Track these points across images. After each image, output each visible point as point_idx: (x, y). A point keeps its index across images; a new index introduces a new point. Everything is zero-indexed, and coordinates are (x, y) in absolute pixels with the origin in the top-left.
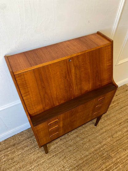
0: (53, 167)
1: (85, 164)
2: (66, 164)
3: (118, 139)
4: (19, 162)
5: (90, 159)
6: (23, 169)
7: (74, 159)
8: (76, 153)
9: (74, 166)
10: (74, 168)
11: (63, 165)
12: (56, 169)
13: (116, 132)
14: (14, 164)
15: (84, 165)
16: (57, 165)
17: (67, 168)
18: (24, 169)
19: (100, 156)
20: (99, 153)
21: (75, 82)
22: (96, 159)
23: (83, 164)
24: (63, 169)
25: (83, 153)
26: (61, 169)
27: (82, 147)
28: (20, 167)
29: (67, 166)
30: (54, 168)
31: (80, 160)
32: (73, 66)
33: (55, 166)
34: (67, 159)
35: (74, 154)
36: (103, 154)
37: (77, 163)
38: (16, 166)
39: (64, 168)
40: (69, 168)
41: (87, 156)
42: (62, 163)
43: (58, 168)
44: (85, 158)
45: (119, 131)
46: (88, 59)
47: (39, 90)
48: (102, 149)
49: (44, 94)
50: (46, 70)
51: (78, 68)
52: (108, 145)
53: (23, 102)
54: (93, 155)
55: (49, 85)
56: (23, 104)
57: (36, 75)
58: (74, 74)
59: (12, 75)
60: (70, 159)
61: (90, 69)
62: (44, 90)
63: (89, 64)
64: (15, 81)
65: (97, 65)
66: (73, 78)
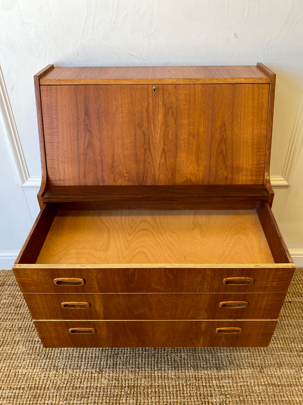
0: (80, 360)
1: (152, 392)
2: (109, 368)
3: (274, 381)
4: (24, 318)
5: (171, 389)
6: (23, 332)
7: (132, 368)
8: (145, 358)
9: (124, 382)
10: (122, 387)
11: (100, 368)
12: (82, 367)
13: (280, 365)
14: (15, 317)
15: (148, 394)
16: (90, 360)
17: (105, 379)
18: (25, 335)
19: (200, 395)
20: (201, 388)
21: (162, 147)
22: (184, 397)
23: (146, 390)
24: (96, 375)
25: (161, 367)
26: (92, 373)
27: (167, 355)
28: (21, 327)
29: (107, 374)
30: (80, 363)
31: (145, 378)
33: (83, 360)
34: (118, 359)
35: (140, 359)
36: (212, 396)
37: (134, 381)
38: (16, 321)
39: (99, 373)
40: (109, 381)
41: (168, 378)
42: (102, 362)
43: (87, 369)
44: (160, 381)
45: (291, 366)
46: (201, 101)
47: (79, 133)
48: (215, 384)
49: (86, 145)
50: (100, 94)
51: (173, 115)
52: (237, 382)
53: (43, 144)
54: (183, 385)
55: (99, 130)
56: (41, 149)
57: (79, 97)
58: (161, 125)
59: (36, 84)
60: (123, 365)
61: (204, 127)
62: (87, 136)
63: (202, 113)
64: (39, 96)
65: (225, 124)
66: (159, 133)
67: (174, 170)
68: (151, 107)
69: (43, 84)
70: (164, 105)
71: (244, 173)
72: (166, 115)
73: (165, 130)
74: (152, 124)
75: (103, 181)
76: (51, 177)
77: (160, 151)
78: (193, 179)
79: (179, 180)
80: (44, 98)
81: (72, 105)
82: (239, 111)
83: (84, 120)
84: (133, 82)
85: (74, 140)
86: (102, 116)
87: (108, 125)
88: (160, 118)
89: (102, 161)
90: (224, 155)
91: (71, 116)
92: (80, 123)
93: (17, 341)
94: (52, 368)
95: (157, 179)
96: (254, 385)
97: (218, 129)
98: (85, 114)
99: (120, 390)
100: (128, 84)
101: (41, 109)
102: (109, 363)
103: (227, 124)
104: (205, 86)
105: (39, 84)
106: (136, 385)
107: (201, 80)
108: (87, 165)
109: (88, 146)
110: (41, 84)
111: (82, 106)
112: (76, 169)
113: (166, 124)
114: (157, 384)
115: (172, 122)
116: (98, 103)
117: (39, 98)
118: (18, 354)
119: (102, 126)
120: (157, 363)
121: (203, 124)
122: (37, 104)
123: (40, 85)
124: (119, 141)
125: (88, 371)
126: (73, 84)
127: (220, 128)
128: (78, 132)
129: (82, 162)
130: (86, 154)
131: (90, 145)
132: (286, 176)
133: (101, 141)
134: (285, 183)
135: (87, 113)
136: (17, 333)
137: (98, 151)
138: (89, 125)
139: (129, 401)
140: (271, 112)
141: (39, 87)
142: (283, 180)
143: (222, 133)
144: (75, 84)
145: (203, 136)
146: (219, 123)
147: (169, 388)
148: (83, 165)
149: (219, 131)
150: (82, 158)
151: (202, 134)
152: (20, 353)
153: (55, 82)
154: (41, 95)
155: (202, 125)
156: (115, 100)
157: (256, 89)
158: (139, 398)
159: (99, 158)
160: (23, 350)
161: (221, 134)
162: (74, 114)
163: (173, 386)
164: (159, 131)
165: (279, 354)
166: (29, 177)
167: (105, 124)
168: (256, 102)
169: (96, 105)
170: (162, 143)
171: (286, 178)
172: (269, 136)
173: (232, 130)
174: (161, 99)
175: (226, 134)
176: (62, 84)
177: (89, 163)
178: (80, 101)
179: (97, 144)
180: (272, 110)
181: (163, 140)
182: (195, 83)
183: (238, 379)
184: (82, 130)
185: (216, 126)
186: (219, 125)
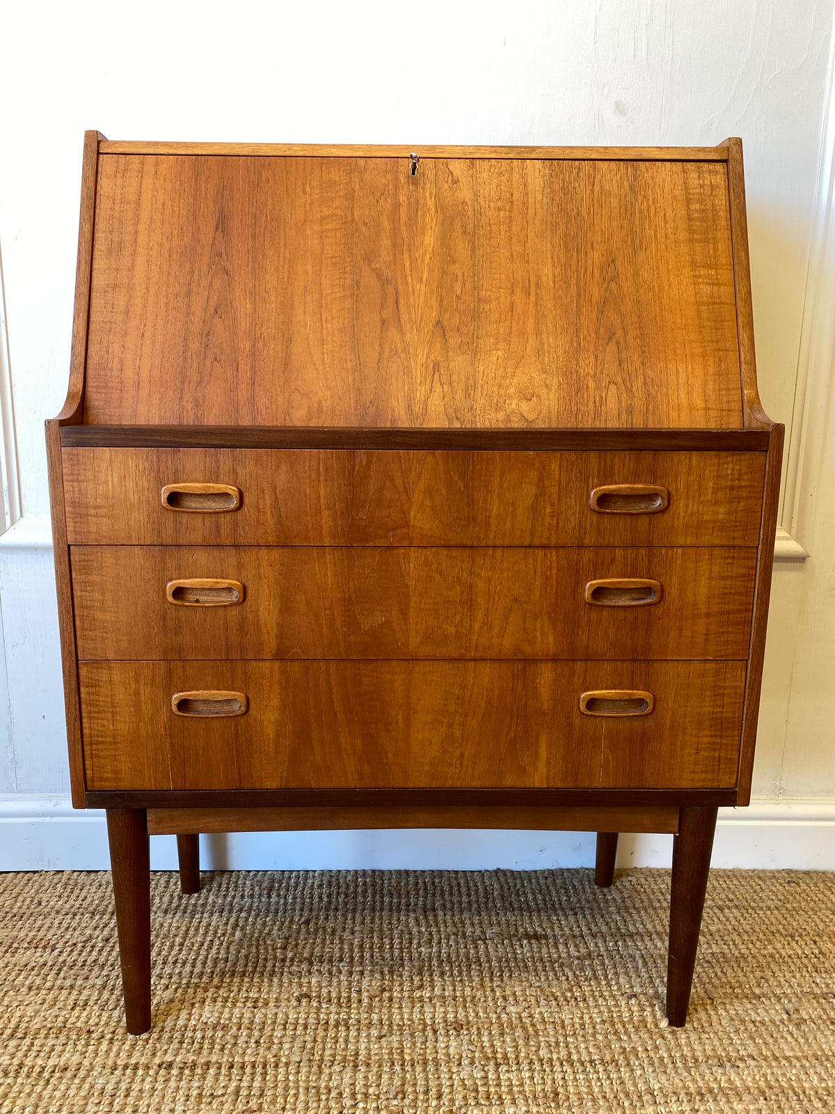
21: (433, 316)
32: (431, 203)
46: (542, 199)
47: (193, 276)
49: (211, 310)
50: (264, 179)
51: (465, 232)
53: (84, 302)
55: (254, 268)
56: (79, 316)
57: (203, 185)
58: (430, 259)
59: (89, 149)
61: (554, 265)
62: (217, 284)
63: (546, 230)
64: (92, 178)
65: (613, 261)
66: (424, 279)
68: (403, 212)
69: (109, 151)
70: (440, 207)
72: (445, 231)
73: (443, 272)
74: (406, 256)
75: (253, 414)
77: (429, 327)
78: (530, 411)
80: (105, 184)
81: (182, 205)
82: (649, 225)
83: (211, 243)
84: (356, 151)
85: (177, 295)
86: (264, 234)
87: (279, 256)
88: (429, 239)
89: (253, 354)
90: (618, 343)
91: (175, 232)
92: (199, 251)
95: (418, 408)
97: (597, 274)
98: (217, 229)
100: (341, 155)
101: (92, 211)
103: (619, 260)
104: (551, 165)
105: (98, 150)
107: (541, 150)
108: (208, 364)
109: (216, 311)
110: (101, 151)
111: (211, 206)
112: (174, 377)
113: (446, 254)
115: (462, 249)
116: (255, 200)
117: (92, 185)
119: (261, 258)
121: (552, 257)
122: (82, 199)
123: (99, 153)
124: (309, 298)
126: (190, 153)
127: (602, 269)
128: (192, 273)
129: (194, 357)
130: (208, 334)
131: (221, 309)
133: (255, 299)
135: (222, 225)
137: (244, 324)
138: (224, 255)
140: (741, 230)
141: (96, 156)
142: (787, 539)
143: (609, 283)
144: (196, 153)
145: (554, 287)
146: (596, 257)
148: (195, 365)
149: (600, 277)
150: (194, 345)
153: (141, 148)
154: (99, 178)
155: (550, 260)
156: (305, 193)
159: (246, 345)
161: (605, 285)
162: (185, 228)
164: (425, 275)
166: (21, 516)
167: (270, 253)
168: (695, 206)
169: (249, 205)
170: (435, 304)
171: (794, 531)
172: (744, 291)
173: (636, 274)
174: (431, 193)
175: (620, 287)
176: (162, 152)
177: (215, 359)
178: (206, 193)
179: (243, 306)
180: (743, 224)
181: (437, 297)
182: (525, 156)
184: (204, 269)
185: (590, 262)
186: (597, 262)
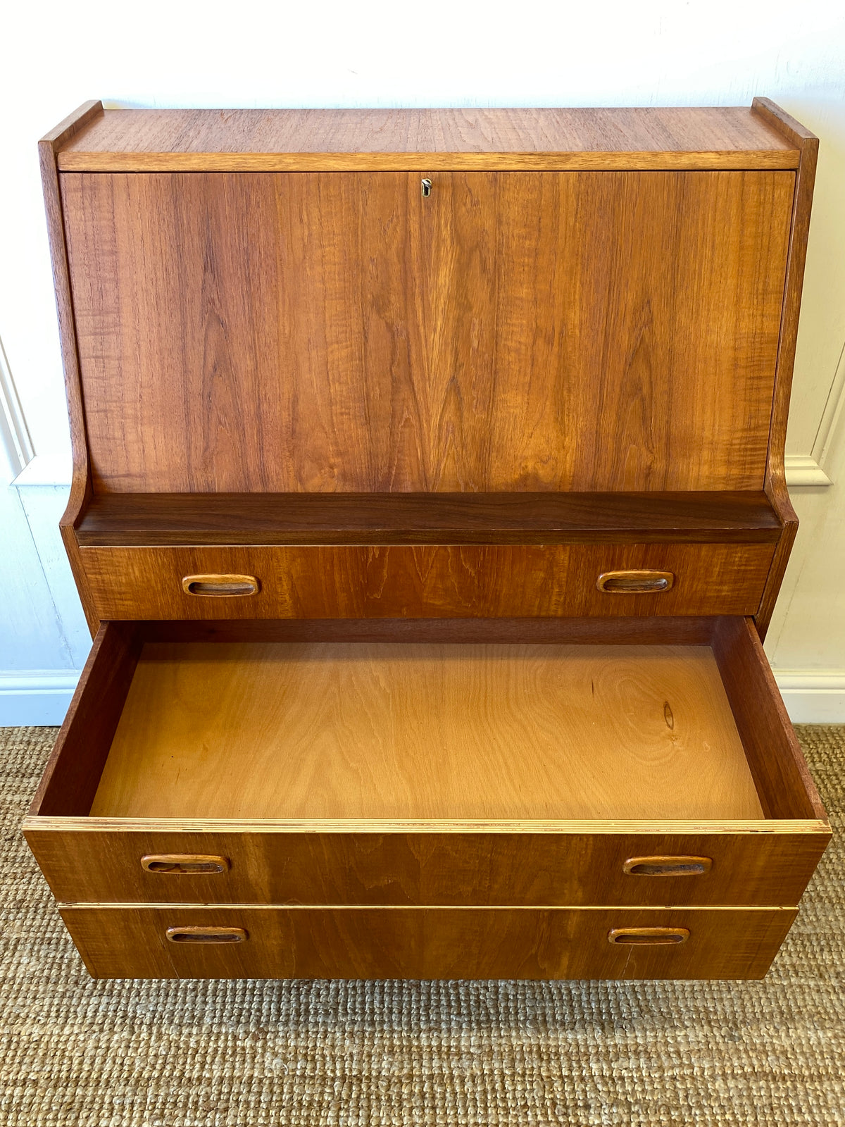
0: (199, 999)
1: (411, 1094)
2: (286, 1024)
3: (770, 1063)
5: (468, 1085)
6: (30, 915)
7: (354, 1022)
8: (391, 994)
9: (329, 1065)
10: (324, 1078)
11: (258, 1022)
12: (207, 1020)
13: (788, 1018)
15: (400, 1102)
16: (229, 999)
17: (275, 1055)
18: (37, 923)
19: (554, 1105)
20: (557, 1085)
21: (448, 372)
22: (506, 1109)
23: (394, 1089)
24: (248, 1043)
25: (438, 1022)
26: (235, 1038)
28: (23, 901)
29: (280, 1042)
30: (198, 1007)
31: (392, 1053)
32: (446, 233)
33: (209, 1000)
34: (312, 998)
35: (377, 996)
36: (587, 1107)
37: (360, 1061)
38: (8, 881)
39: (256, 1039)
40: (285, 1060)
41: (459, 1054)
42: (265, 1006)
43: (220, 1024)
44: (435, 1064)
45: (818, 1018)
46: (575, 225)
47: (185, 327)
48: (595, 1071)
49: (210, 368)
50: (253, 203)
51: (484, 270)
52: (661, 1068)
53: (73, 361)
54: (503, 1075)
55: (251, 318)
56: (69, 378)
57: (184, 212)
58: (445, 303)
59: (47, 168)
60: (327, 1014)
61: (581, 309)
62: (213, 336)
63: (577, 264)
64: (57, 208)
65: (649, 302)
66: (438, 329)
67: (485, 446)
68: (415, 244)
69: (70, 168)
70: (458, 238)
71: (706, 454)
72: (462, 269)
73: (459, 320)
74: (418, 301)
75: (264, 480)
76: (103, 466)
77: (444, 384)
78: (544, 473)
79: (502, 476)
80: (74, 216)
81: (163, 238)
82: (695, 256)
83: (200, 286)
84: (359, 164)
85: (171, 350)
86: (259, 274)
87: (277, 303)
88: (444, 278)
89: (259, 417)
90: (643, 400)
91: (159, 274)
92: (189, 296)
93: (12, 942)
94: (119, 1023)
95: (431, 472)
96: (713, 1077)
97: (629, 318)
98: (205, 269)
99: (320, 1089)
100: (341, 168)
101: (63, 250)
102: (284, 1007)
103: (655, 300)
104: (587, 178)
105: (57, 167)
106: (365, 1073)
107: (576, 159)
108: (213, 428)
109: (215, 370)
110: (61, 169)
111: (196, 239)
112: (179, 442)
113: (461, 299)
114: (426, 1072)
115: (480, 292)
116: (245, 232)
117: (58, 216)
118: (18, 981)
119: (258, 304)
120: (427, 1008)
121: (581, 299)
122: (50, 235)
123: (59, 172)
124: (314, 353)
125: (224, 1031)
126: (164, 169)
127: (634, 314)
128: (184, 324)
129: (197, 420)
130: (209, 396)
131: (221, 365)
132: (824, 455)
133: (256, 354)
134: (819, 476)
135: (211, 265)
136: (11, 917)
137: (246, 384)
138: (217, 302)
139: (346, 1122)
140: (798, 265)
141: (56, 177)
142: (814, 468)
143: (641, 329)
144: (171, 169)
145: (580, 337)
146: (630, 298)
147: (463, 1083)
148: (200, 430)
149: (631, 322)
150: (196, 405)
151: (577, 331)
152: (22, 976)
153: (107, 163)
154: (64, 206)
155: (577, 303)
156: (301, 221)
157: (753, 188)
158: (374, 1113)
159: (249, 407)
160: (31, 970)
161: (637, 332)
162: (170, 268)
163: (473, 1077)
164: (439, 323)
165: (785, 983)
166: (35, 455)
167: (267, 299)
168: (750, 230)
169: (239, 236)
170: (450, 359)
171: (822, 462)
172: (789, 339)
173: (673, 319)
174: (446, 220)
175: (652, 333)
176: (131, 169)
177: (220, 423)
178: (188, 223)
179: (244, 364)
180: (802, 261)
181: (451, 351)
182: (559, 167)
183: (664, 1058)
184: (197, 319)
185: (623, 306)
186: (630, 303)
